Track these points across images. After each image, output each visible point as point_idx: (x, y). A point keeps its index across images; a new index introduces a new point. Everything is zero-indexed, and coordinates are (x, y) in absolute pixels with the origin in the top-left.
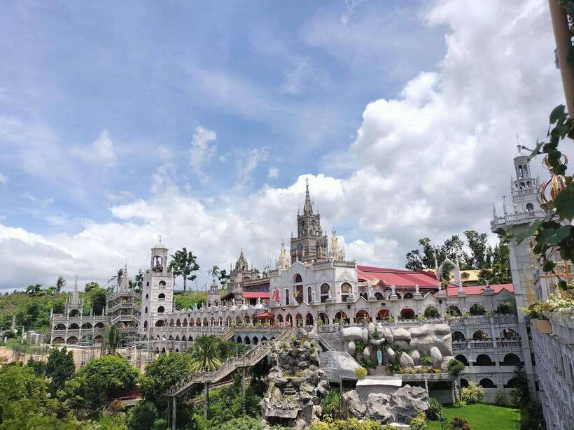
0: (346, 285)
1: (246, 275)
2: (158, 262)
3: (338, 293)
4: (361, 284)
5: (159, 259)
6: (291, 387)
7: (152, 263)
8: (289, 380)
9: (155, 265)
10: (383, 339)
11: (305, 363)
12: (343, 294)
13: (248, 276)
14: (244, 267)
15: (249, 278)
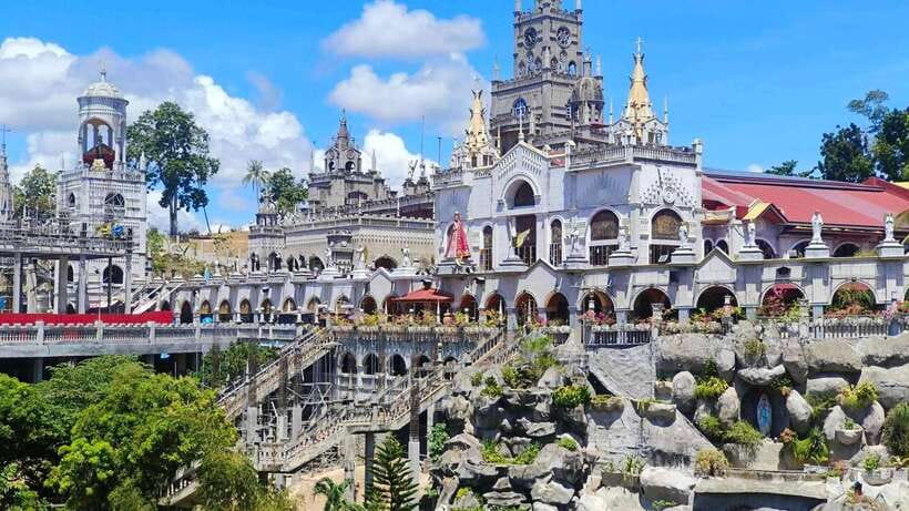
0: (668, 217)
1: (357, 187)
2: (98, 138)
3: (644, 237)
4: (711, 216)
5: (103, 131)
6: (507, 490)
7: (83, 141)
8: (503, 472)
9: (90, 145)
10: (780, 369)
11: (549, 428)
12: (657, 242)
13: (362, 188)
14: (348, 165)
15: (365, 196)
